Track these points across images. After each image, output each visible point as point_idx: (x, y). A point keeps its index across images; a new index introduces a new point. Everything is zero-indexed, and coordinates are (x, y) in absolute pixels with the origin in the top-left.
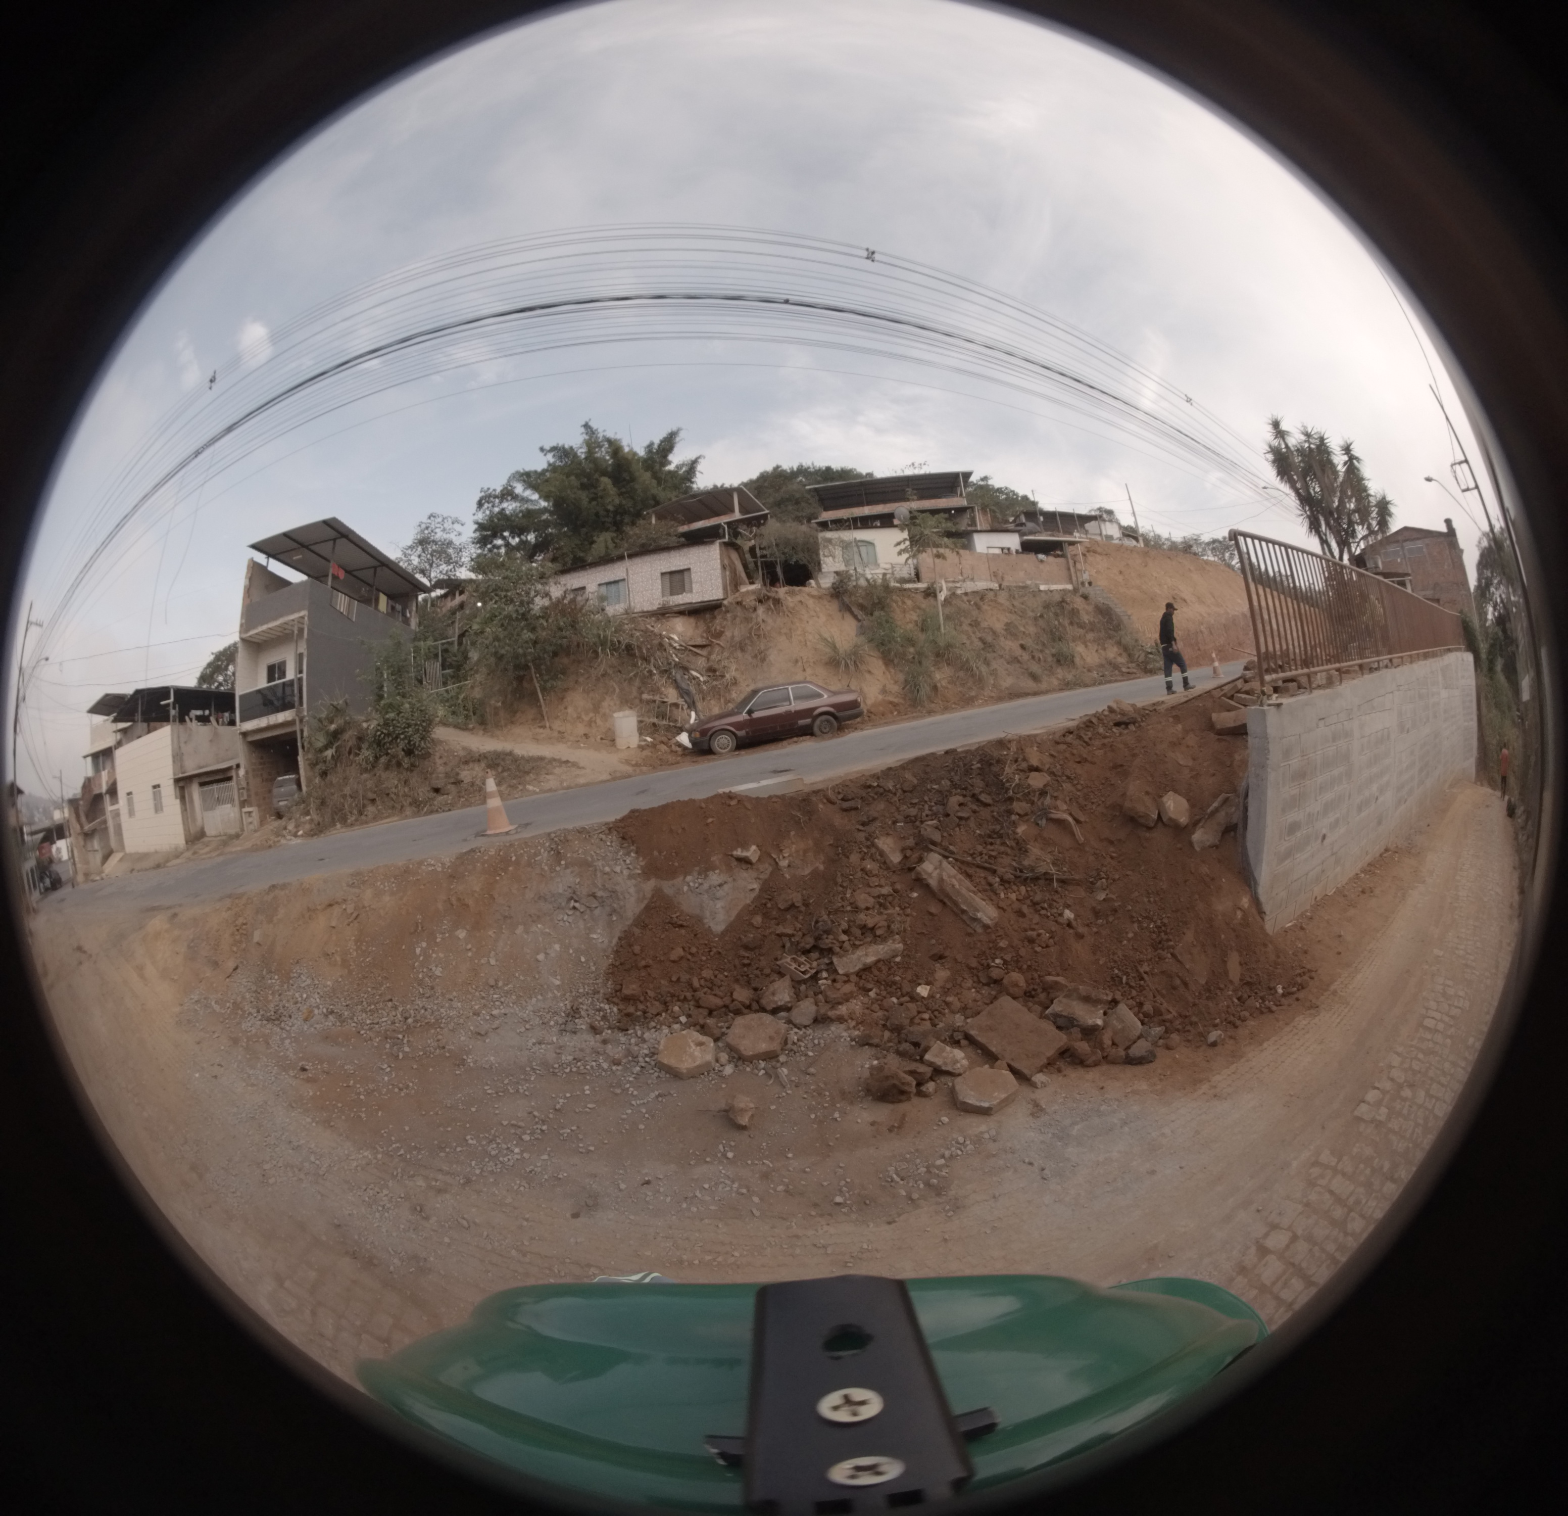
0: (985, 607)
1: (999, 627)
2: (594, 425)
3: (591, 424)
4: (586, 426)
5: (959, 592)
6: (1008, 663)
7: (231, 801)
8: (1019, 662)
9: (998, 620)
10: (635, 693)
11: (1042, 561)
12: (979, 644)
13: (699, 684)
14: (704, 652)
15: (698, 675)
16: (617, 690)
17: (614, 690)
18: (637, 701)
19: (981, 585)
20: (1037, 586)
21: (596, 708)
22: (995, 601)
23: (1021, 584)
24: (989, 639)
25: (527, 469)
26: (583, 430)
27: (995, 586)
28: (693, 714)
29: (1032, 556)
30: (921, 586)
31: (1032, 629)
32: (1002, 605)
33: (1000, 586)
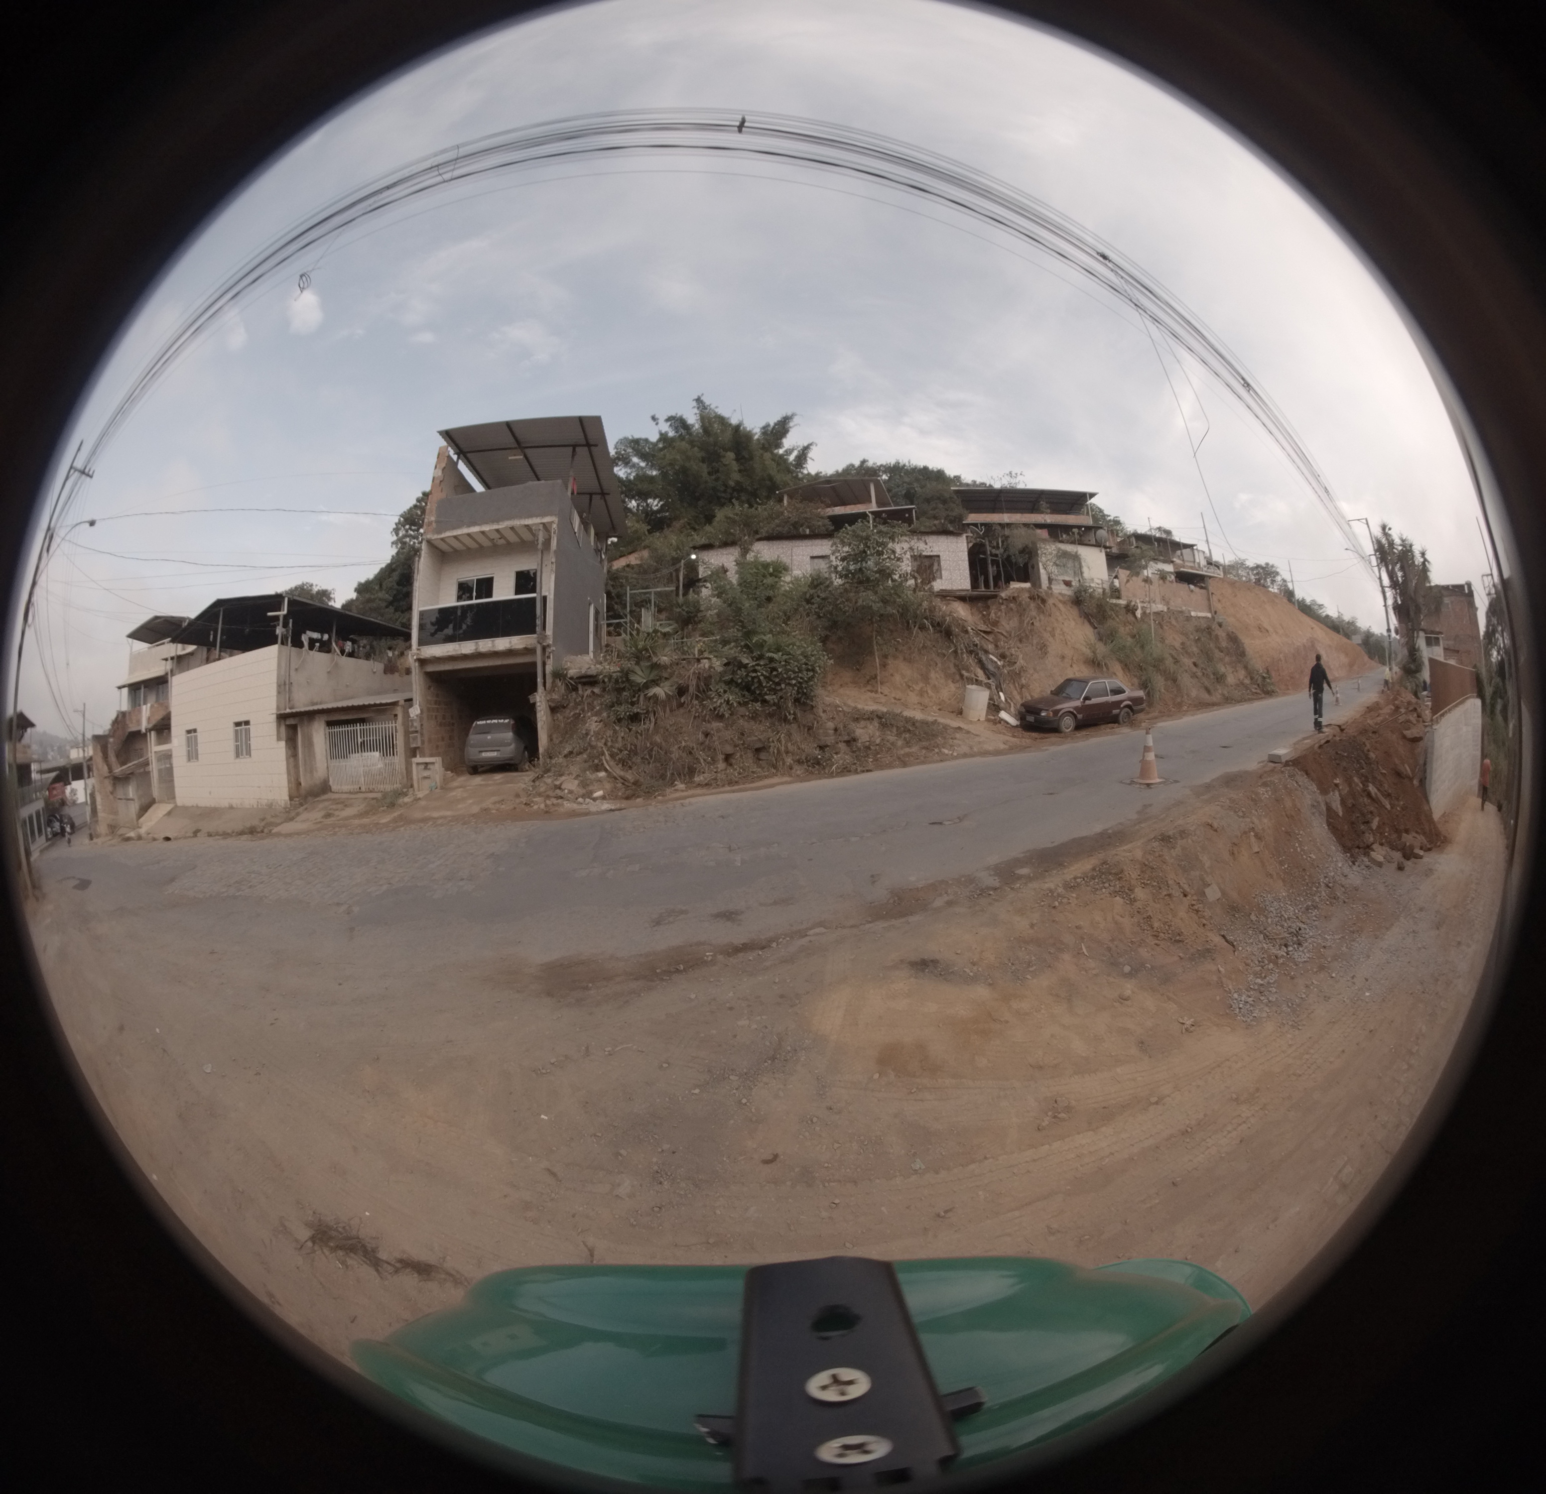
0: (1165, 627)
1: (1177, 645)
2: (707, 400)
3: (703, 398)
4: (699, 400)
5: (1148, 611)
6: (1191, 677)
7: (387, 747)
8: (1197, 677)
9: (1174, 639)
10: (953, 670)
11: (1192, 591)
12: (1171, 659)
13: (998, 667)
14: (990, 638)
15: (995, 659)
16: (939, 665)
17: (937, 664)
18: (957, 677)
19: (1160, 607)
20: (1189, 612)
21: (926, 678)
22: (1170, 623)
23: (1179, 609)
24: (1176, 656)
25: (637, 436)
26: (695, 404)
27: (1165, 609)
28: (1001, 694)
29: (1184, 586)
30: (1122, 602)
31: (1195, 649)
32: (1175, 626)
33: (1168, 609)
